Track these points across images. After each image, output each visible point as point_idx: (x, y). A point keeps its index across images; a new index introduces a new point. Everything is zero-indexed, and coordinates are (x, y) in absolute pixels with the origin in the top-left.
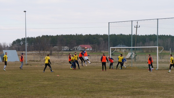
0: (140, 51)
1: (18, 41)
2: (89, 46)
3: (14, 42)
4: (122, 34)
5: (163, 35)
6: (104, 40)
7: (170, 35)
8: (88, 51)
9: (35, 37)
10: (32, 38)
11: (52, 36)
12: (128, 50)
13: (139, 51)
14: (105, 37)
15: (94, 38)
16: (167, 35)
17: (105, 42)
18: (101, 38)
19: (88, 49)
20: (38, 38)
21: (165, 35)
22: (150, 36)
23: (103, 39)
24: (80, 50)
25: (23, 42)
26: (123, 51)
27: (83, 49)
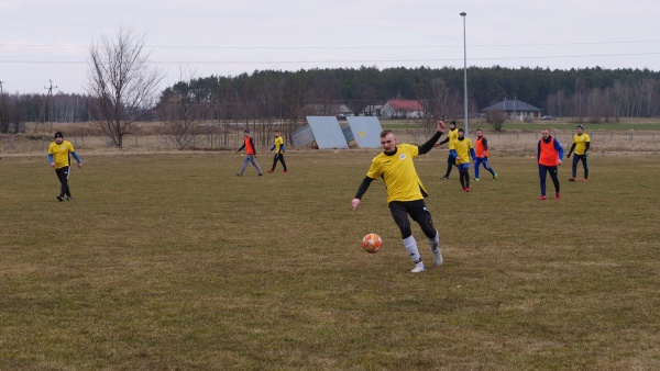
0: (575, 119)
1: (181, 87)
2: (415, 103)
3: (167, 92)
4: (498, 68)
5: (624, 70)
6: (447, 85)
7: (646, 71)
8: (415, 118)
9: (233, 76)
10: (223, 79)
11: (287, 72)
12: (532, 115)
13: (570, 119)
14: (450, 77)
15: (417, 81)
16: (637, 70)
17: (451, 91)
18: (440, 80)
19: (414, 114)
20: (243, 79)
21: (631, 70)
22: (586, 72)
23: (443, 82)
24: (389, 114)
25: (195, 92)
26: (521, 118)
27: (399, 114)
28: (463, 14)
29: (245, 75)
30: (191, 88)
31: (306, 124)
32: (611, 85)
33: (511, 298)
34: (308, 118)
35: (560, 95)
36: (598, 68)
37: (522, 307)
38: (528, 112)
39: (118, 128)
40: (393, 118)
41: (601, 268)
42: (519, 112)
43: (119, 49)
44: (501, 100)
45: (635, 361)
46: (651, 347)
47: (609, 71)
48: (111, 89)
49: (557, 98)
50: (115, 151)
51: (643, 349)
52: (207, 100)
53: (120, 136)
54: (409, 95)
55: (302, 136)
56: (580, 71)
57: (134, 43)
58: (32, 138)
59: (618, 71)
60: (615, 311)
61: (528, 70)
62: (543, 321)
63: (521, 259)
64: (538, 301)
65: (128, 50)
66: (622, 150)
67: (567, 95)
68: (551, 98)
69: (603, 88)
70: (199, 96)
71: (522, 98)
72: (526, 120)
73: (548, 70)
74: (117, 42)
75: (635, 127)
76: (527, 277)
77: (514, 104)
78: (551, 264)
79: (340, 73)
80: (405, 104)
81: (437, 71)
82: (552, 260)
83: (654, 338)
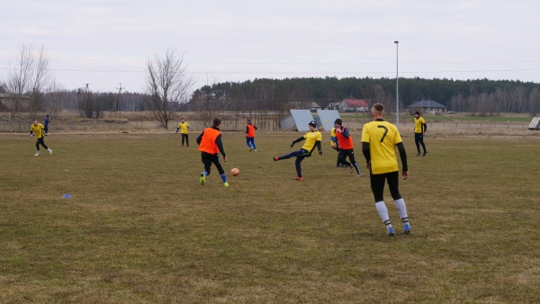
1: (206, 89)
2: (362, 102)
4: (418, 78)
6: (384, 89)
7: (518, 82)
8: (362, 112)
9: (241, 82)
10: (234, 84)
11: (276, 80)
12: (440, 110)
13: (466, 113)
14: (387, 85)
15: (364, 87)
17: (386, 94)
18: (378, 86)
19: (362, 109)
20: (247, 84)
22: (478, 82)
23: (381, 88)
24: (345, 109)
25: (215, 93)
27: (351, 109)
28: (396, 42)
29: (249, 81)
30: (213, 89)
31: (290, 115)
32: (494, 91)
33: (435, 233)
34: (292, 111)
35: (460, 97)
36: (486, 80)
37: (442, 239)
38: (438, 108)
39: (165, 116)
40: (348, 111)
41: (493, 214)
42: (432, 108)
43: (166, 63)
44: (420, 100)
45: (521, 276)
46: (531, 267)
47: (493, 81)
48: (161, 91)
49: (457, 99)
50: (163, 131)
51: (526, 268)
52: (223, 98)
53: (167, 121)
54: (358, 96)
55: (287, 123)
56: (474, 81)
57: (176, 59)
58: (108, 122)
59: (499, 82)
60: (505, 242)
61: (438, 80)
62: (458, 249)
63: (439, 207)
64: (453, 235)
65: (173, 64)
66: (502, 135)
67: (465, 97)
68: (454, 100)
69: (489, 93)
70: (218, 95)
71: (434, 98)
72: (436, 114)
73: (452, 80)
74: (165, 59)
75: (511, 119)
76: (445, 219)
77: (429, 103)
78: (459, 210)
79: (312, 81)
80: (356, 102)
81: (377, 80)
82: (460, 208)
83: (533, 261)
